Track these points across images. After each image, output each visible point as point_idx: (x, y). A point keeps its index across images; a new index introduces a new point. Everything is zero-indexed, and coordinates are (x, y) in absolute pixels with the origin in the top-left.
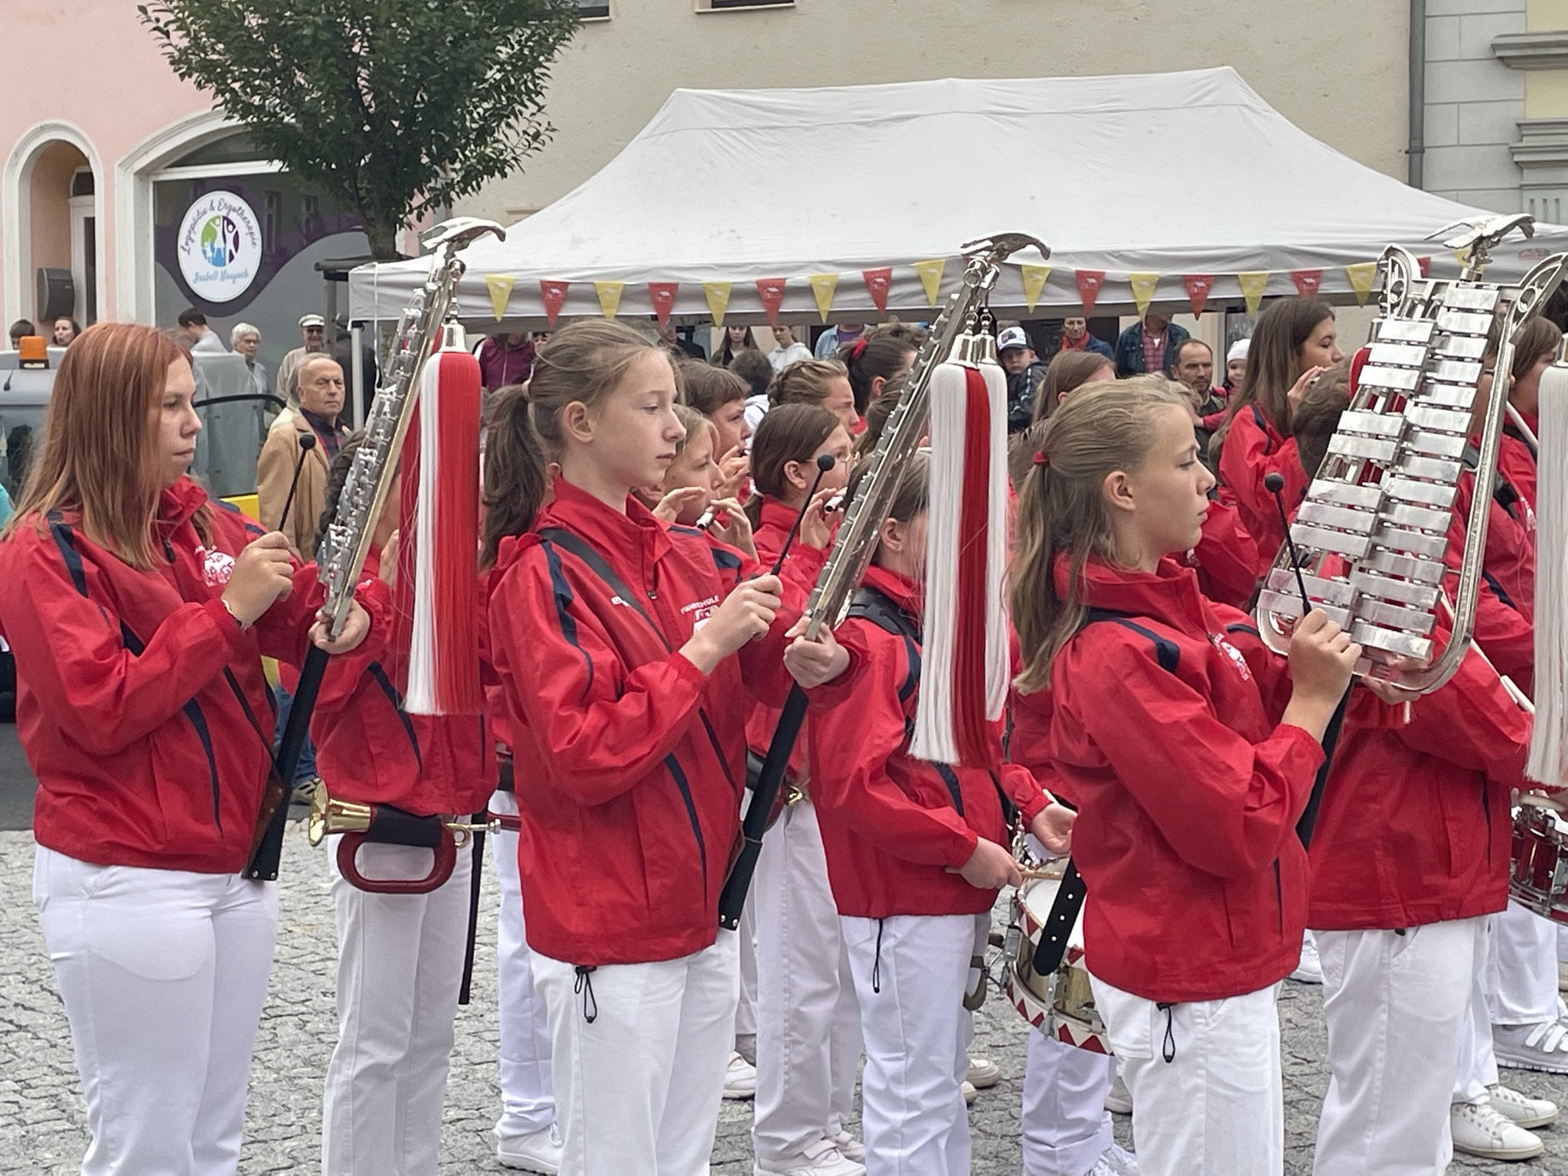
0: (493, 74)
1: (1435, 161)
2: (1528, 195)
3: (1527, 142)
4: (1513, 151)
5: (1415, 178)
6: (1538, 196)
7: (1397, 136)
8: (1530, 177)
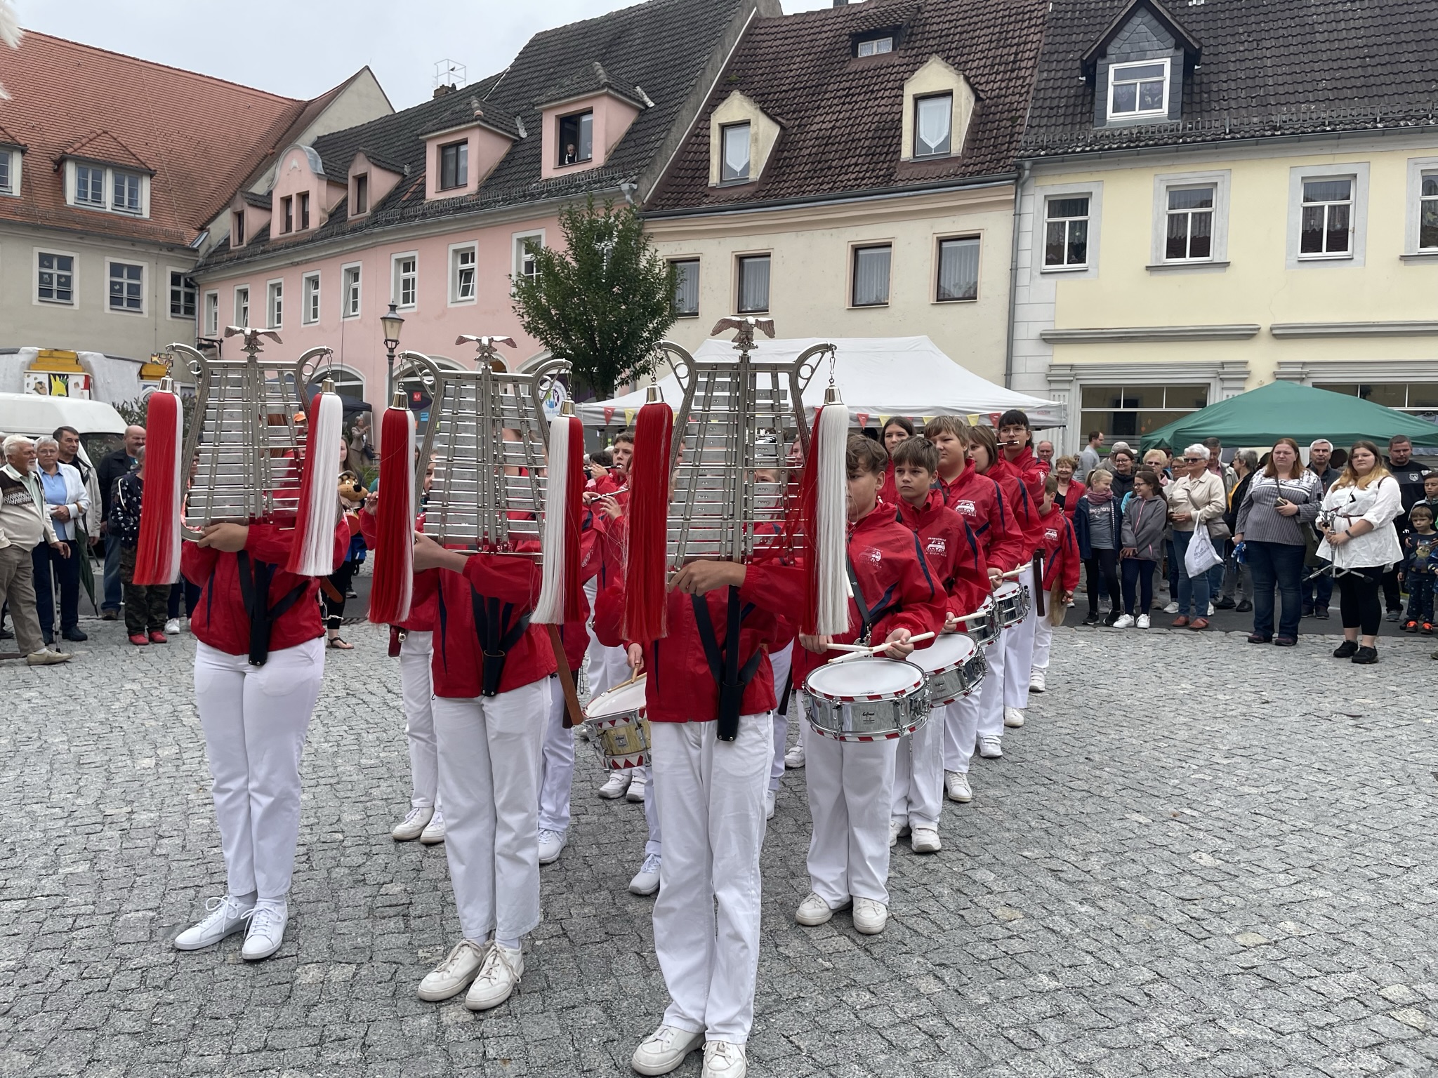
0: (646, 335)
1: (1016, 379)
2: (1053, 393)
3: (1053, 372)
4: (1047, 376)
5: (1008, 385)
6: (1057, 394)
7: (1001, 369)
8: (1054, 386)
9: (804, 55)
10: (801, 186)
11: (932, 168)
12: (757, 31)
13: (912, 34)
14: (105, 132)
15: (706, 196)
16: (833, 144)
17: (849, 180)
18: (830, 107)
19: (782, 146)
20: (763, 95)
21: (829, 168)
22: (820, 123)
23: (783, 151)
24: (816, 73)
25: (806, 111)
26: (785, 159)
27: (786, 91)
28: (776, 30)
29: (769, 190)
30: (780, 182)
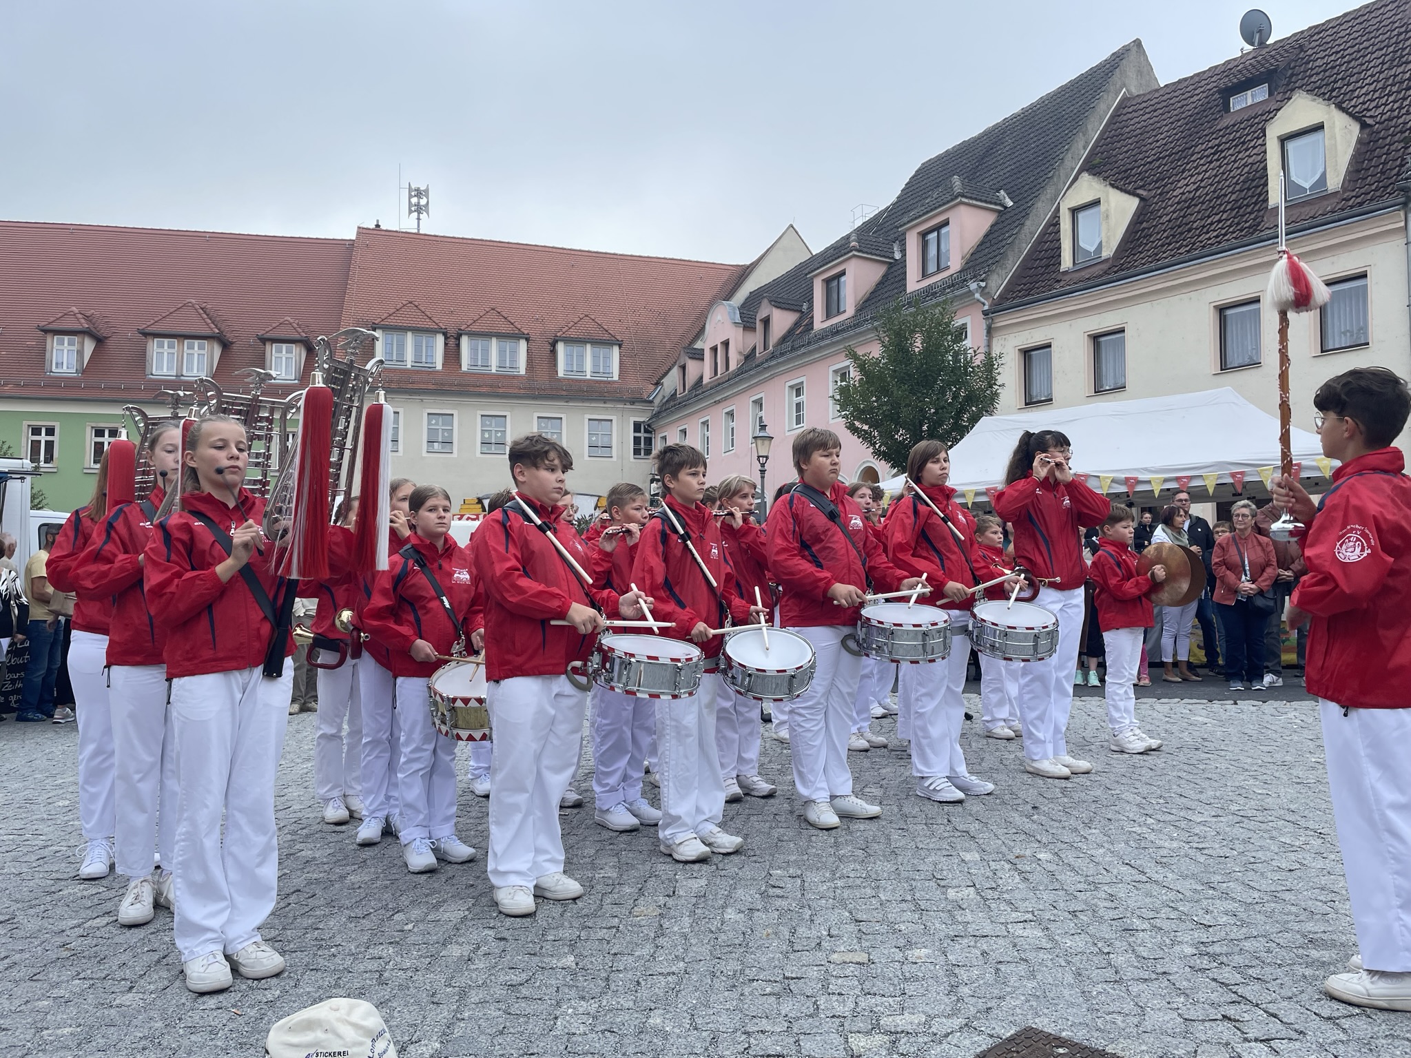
9: (1172, 123)
10: (1156, 254)
11: (1307, 209)
12: (1126, 110)
13: (1292, 75)
14: (587, 316)
15: (1058, 281)
16: (1196, 205)
17: (1209, 239)
18: (1196, 168)
19: (1142, 217)
20: (1126, 171)
21: (1189, 231)
22: (1183, 187)
23: (1141, 223)
24: (1184, 138)
25: (1169, 178)
26: (1144, 229)
27: (1150, 163)
28: (1144, 105)
29: (1122, 264)
30: (1135, 255)
